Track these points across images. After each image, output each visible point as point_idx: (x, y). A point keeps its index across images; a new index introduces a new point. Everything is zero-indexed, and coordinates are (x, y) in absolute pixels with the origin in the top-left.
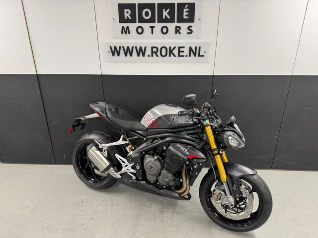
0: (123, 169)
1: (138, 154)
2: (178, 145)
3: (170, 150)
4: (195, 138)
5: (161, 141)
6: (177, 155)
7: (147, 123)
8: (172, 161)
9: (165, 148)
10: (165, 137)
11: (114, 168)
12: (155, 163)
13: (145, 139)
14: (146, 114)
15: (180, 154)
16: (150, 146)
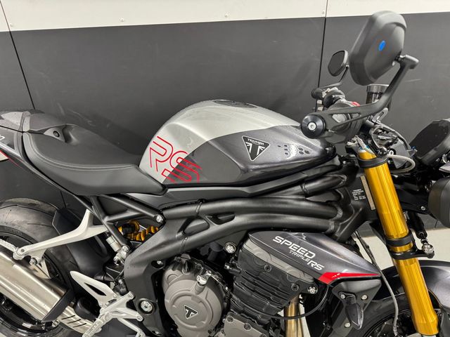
0: (102, 312)
1: (143, 269)
2: (278, 239)
3: (250, 255)
4: (327, 204)
5: (215, 228)
6: (277, 272)
7: (162, 166)
8: (258, 289)
9: (230, 249)
10: (232, 213)
11: (74, 307)
12: (202, 296)
13: (159, 219)
14: (155, 139)
15: (287, 268)
16: (179, 243)
